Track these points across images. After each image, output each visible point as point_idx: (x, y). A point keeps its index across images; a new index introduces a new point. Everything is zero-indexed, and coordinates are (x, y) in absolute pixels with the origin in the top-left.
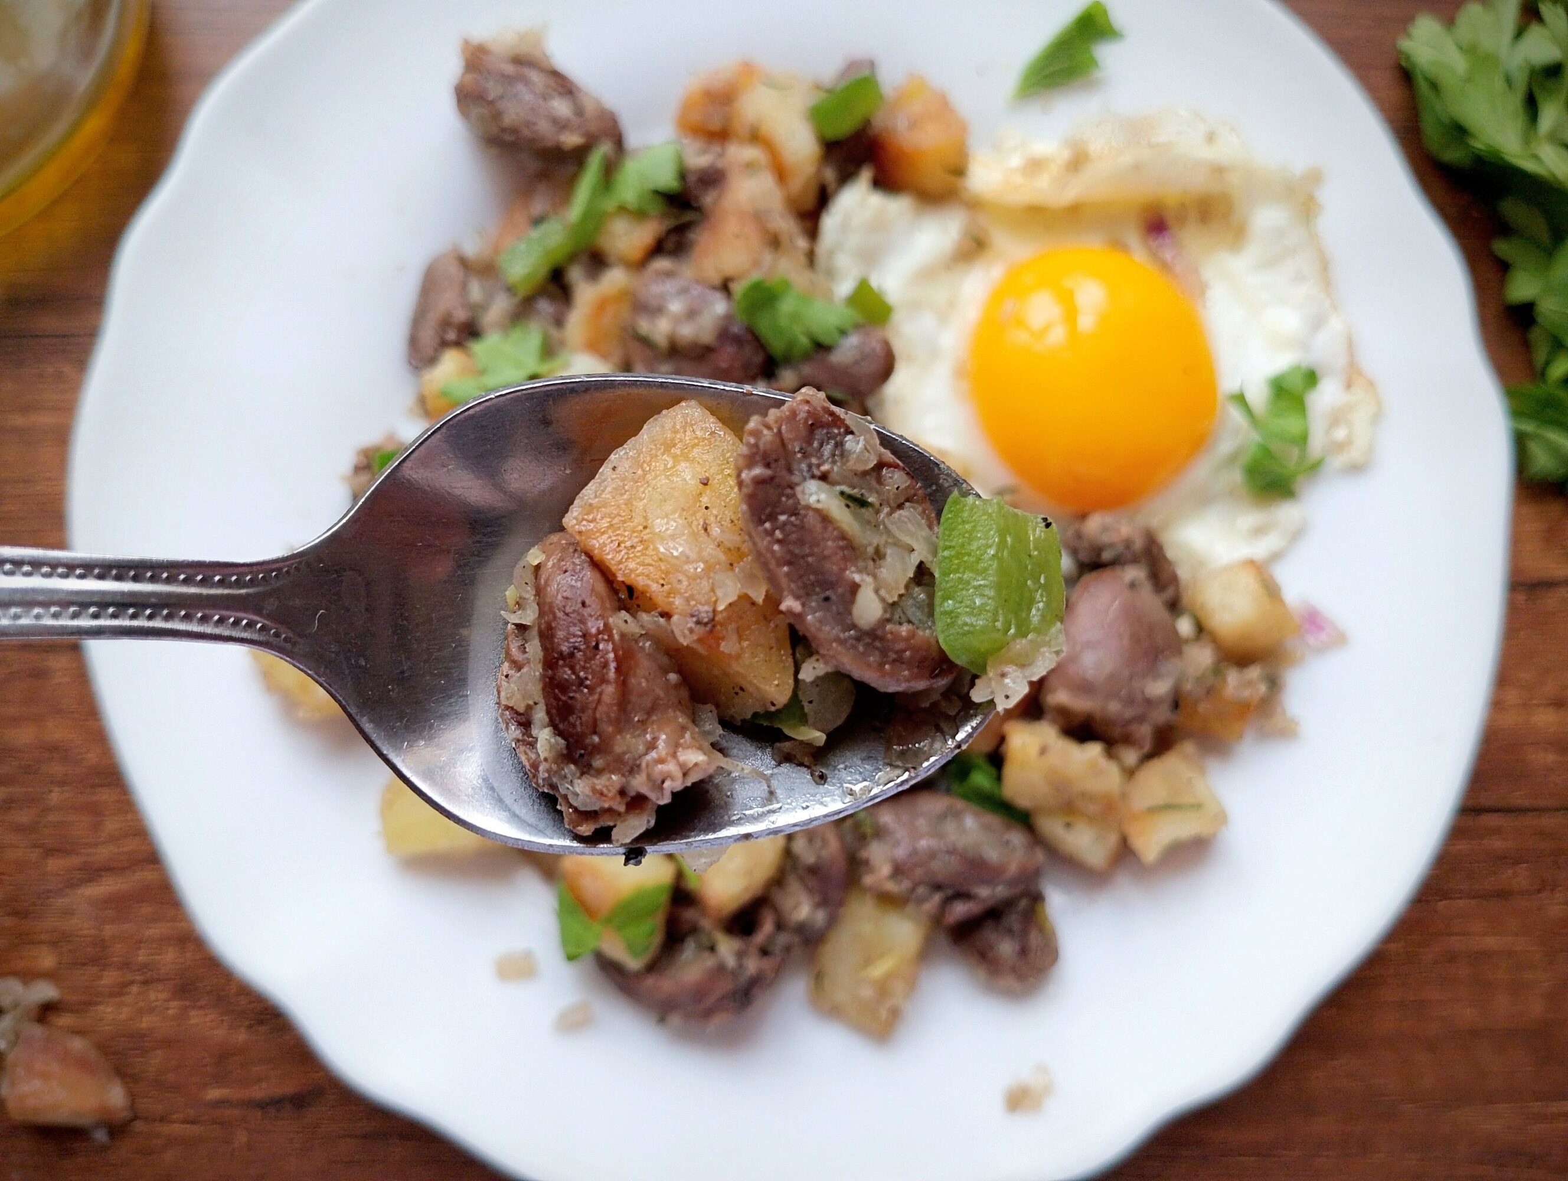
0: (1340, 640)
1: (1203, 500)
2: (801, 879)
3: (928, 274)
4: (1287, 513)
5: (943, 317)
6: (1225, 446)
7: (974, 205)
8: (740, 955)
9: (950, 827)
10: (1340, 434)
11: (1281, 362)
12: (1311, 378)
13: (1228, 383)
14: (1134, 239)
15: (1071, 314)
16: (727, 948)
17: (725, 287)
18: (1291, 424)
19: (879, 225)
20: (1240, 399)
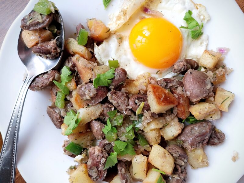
0: (228, 50)
1: (189, 46)
2: (179, 159)
3: (117, 50)
4: (204, 37)
5: (126, 54)
6: (186, 36)
7: (115, 33)
8: (179, 176)
9: (193, 132)
10: (202, 17)
11: (183, 14)
12: (190, 12)
13: (178, 26)
14: (144, 15)
15: (144, 36)
16: (176, 177)
17: (91, 82)
18: (193, 23)
19: (104, 50)
20: (182, 27)
